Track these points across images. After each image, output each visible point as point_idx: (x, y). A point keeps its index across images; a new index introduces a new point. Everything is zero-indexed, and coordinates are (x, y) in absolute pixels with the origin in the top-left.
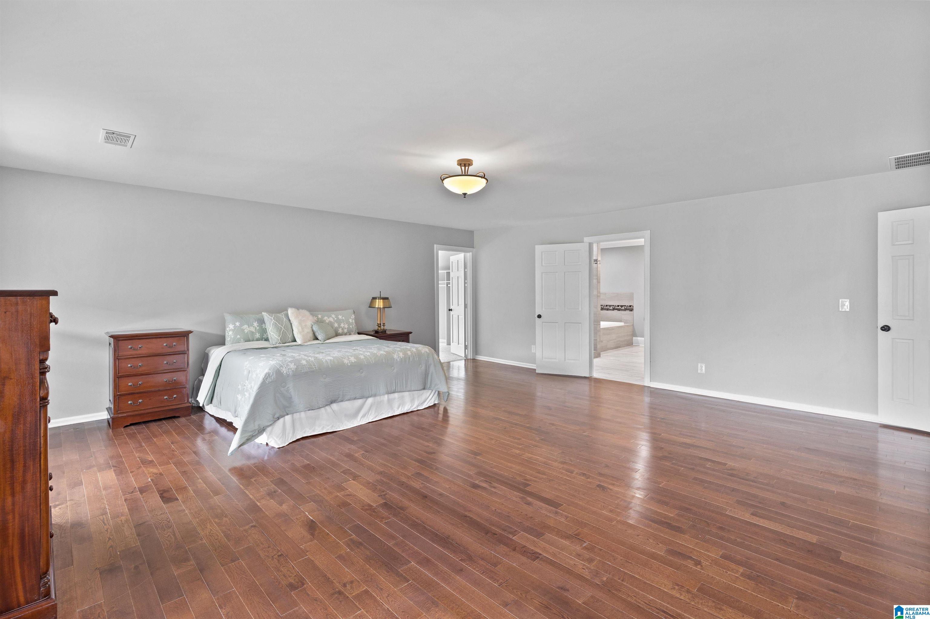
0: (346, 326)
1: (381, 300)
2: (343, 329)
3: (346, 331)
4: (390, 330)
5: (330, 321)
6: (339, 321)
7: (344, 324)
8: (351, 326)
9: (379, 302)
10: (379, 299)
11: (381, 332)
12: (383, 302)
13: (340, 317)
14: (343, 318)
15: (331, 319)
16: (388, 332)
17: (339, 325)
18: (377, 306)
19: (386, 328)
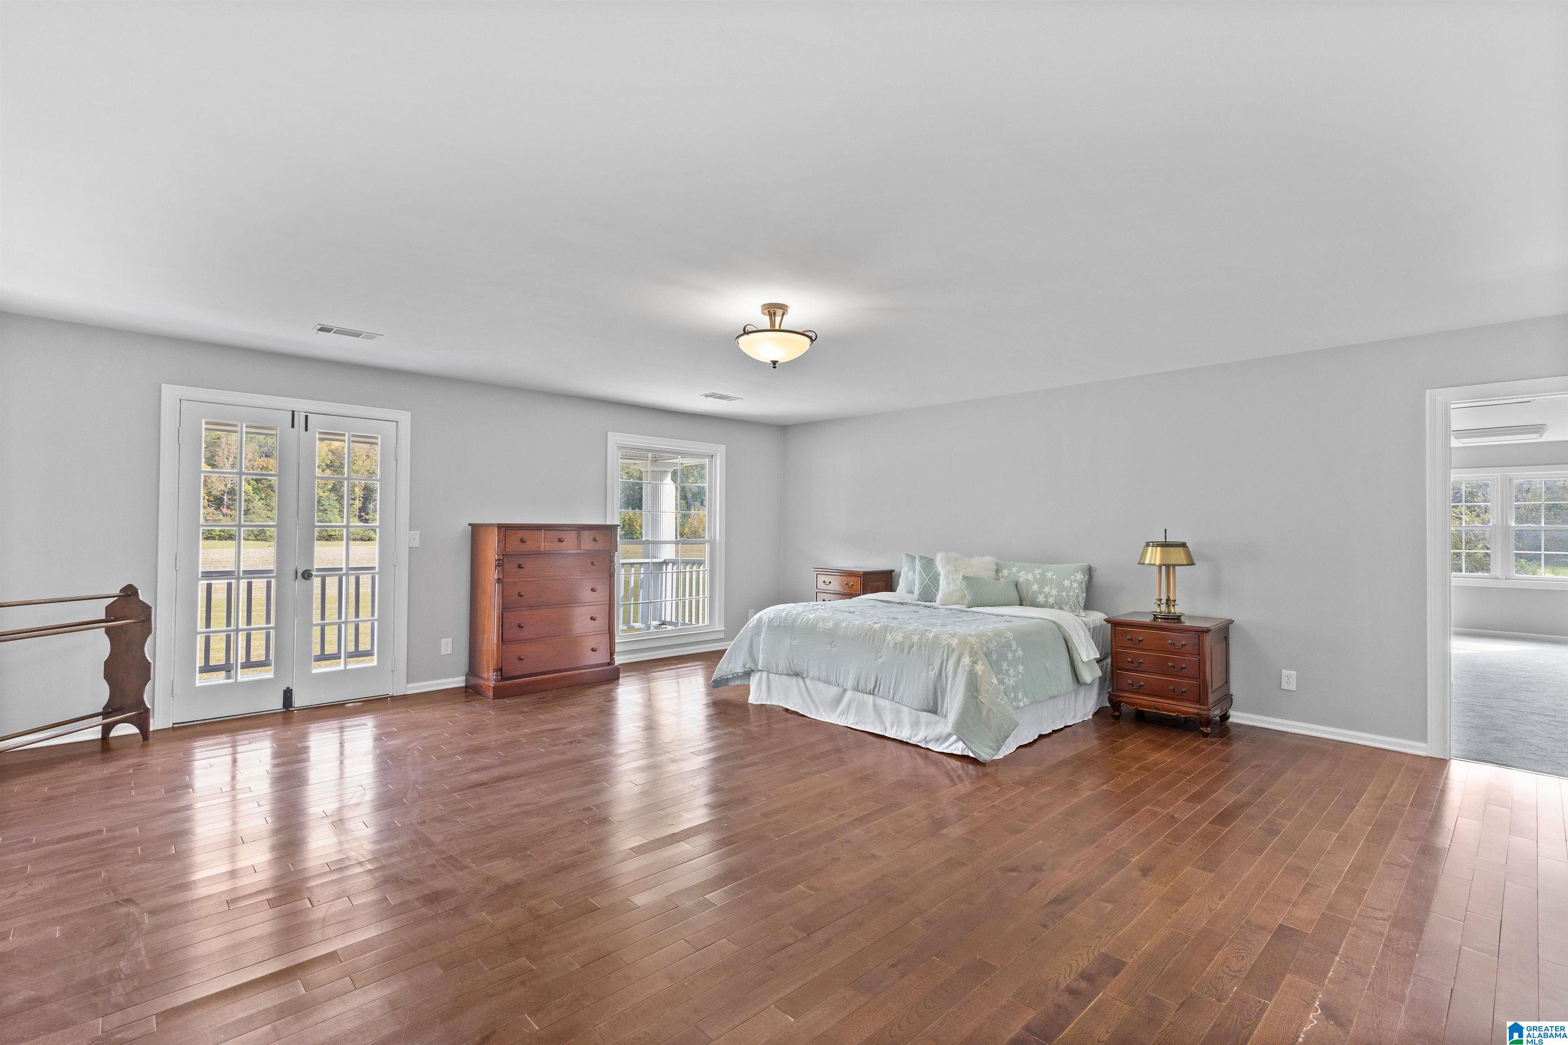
0: (1054, 592)
1: (1159, 548)
2: (1046, 596)
3: (1051, 600)
4: (1192, 617)
5: (1027, 579)
6: (1043, 582)
7: (1051, 587)
8: (1064, 594)
9: (1152, 551)
10: (1153, 546)
11: (1160, 618)
12: (1162, 553)
13: (1049, 575)
14: (1054, 577)
15: (1030, 577)
16: (1188, 623)
17: (1041, 587)
18: (1147, 562)
19: (1177, 610)
